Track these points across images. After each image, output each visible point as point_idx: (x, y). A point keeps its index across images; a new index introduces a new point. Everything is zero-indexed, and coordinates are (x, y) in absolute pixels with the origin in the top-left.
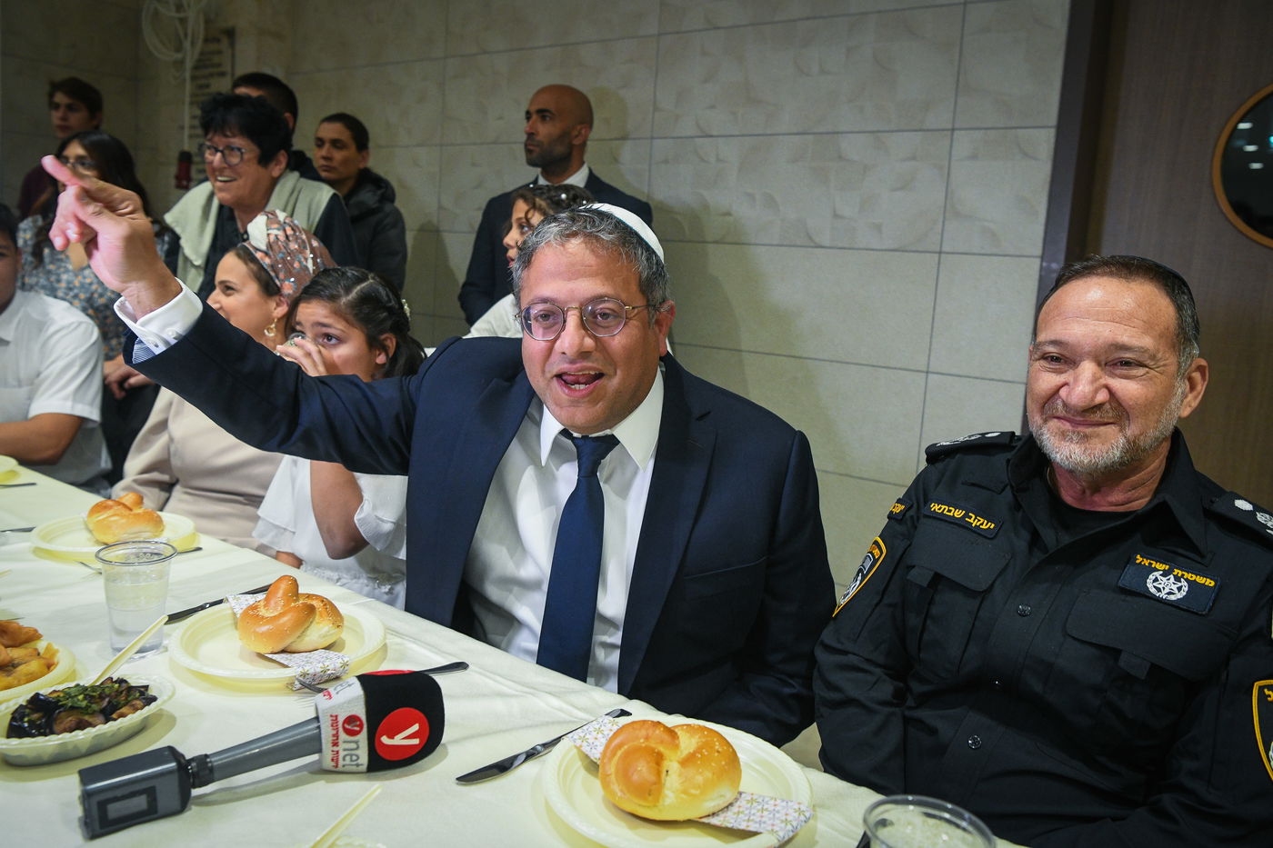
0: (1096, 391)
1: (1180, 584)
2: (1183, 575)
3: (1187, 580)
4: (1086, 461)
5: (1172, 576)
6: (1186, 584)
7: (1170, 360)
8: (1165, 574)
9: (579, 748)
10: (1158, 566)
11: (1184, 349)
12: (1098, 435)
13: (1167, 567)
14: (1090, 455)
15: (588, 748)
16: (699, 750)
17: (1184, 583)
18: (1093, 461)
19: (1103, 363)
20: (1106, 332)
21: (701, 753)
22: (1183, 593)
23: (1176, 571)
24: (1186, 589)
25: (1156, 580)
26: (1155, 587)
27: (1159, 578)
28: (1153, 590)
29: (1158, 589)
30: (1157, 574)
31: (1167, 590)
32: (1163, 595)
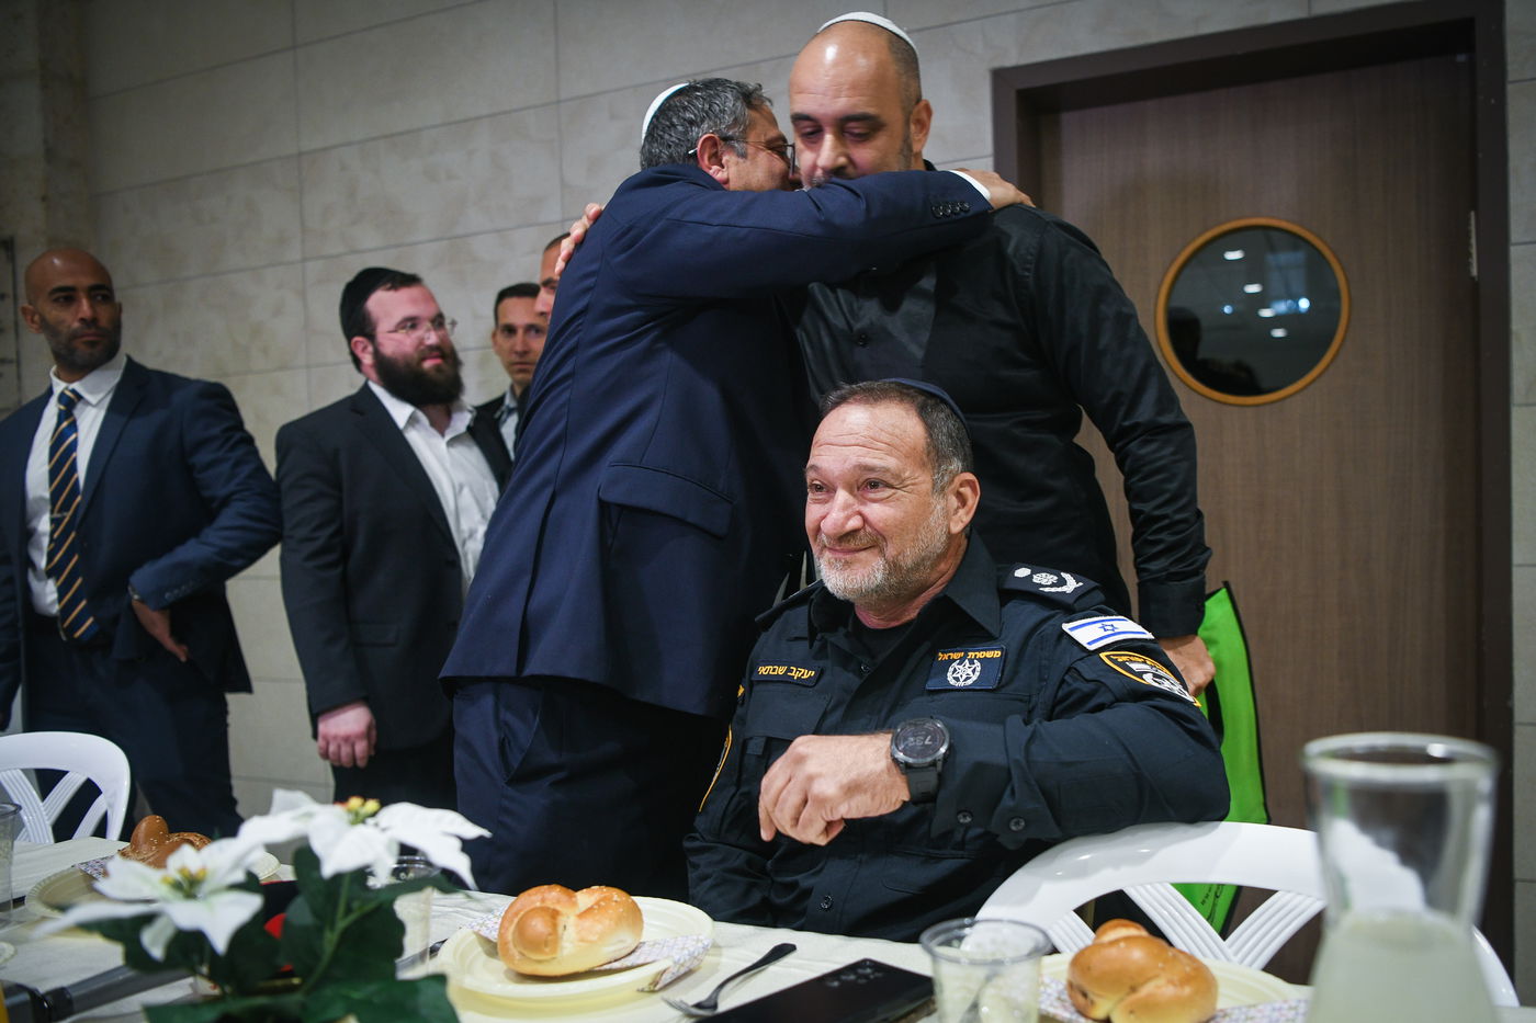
1: (974, 667)
2: (976, 656)
3: (979, 660)
5: (966, 661)
6: (980, 664)
7: (924, 480)
8: (962, 661)
9: (478, 934)
10: (954, 656)
11: (940, 466)
12: (858, 560)
13: (963, 654)
14: (852, 580)
15: (488, 932)
16: (597, 903)
17: (977, 664)
18: (856, 586)
21: (599, 906)
22: (977, 674)
23: (970, 654)
24: (979, 669)
25: (955, 670)
26: (954, 678)
27: (957, 667)
28: (952, 682)
29: (957, 679)
30: (954, 664)
31: (964, 677)
32: (961, 684)
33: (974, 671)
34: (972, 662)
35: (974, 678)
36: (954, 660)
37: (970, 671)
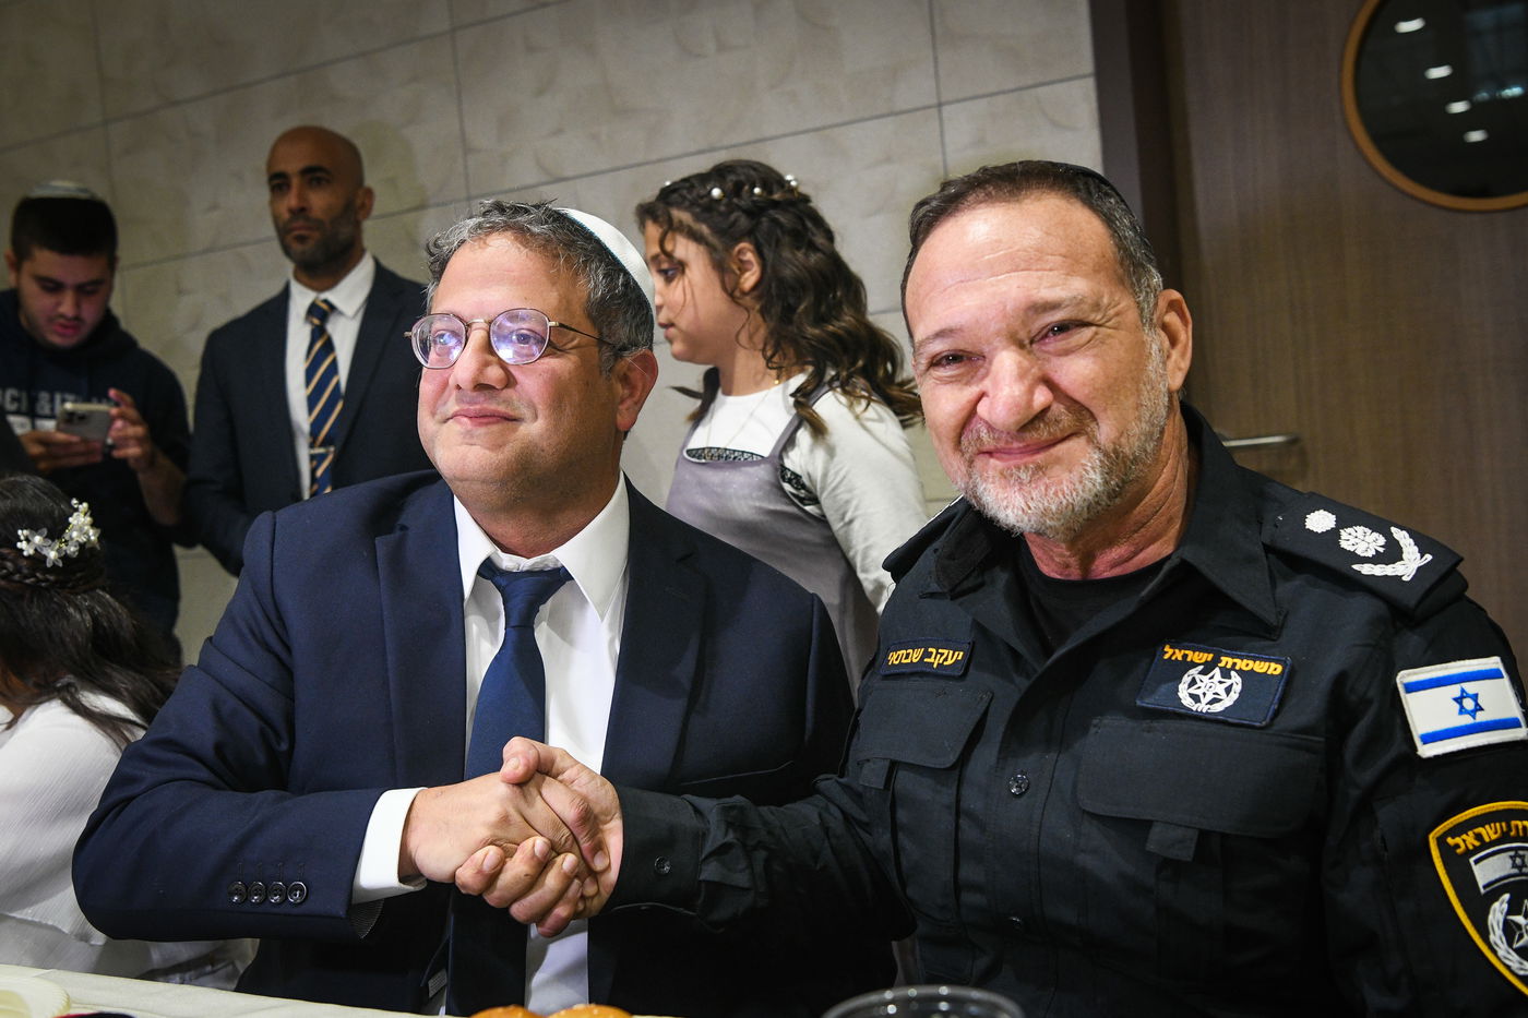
0: (1031, 392)
1: (1229, 682)
2: (1235, 664)
3: (1241, 672)
4: (1054, 508)
5: (1217, 671)
6: (1239, 679)
7: (1123, 303)
8: (1208, 669)
10: (1197, 658)
11: (1138, 280)
12: (1058, 461)
13: (1211, 656)
14: (1056, 493)
17: (1236, 679)
18: (1065, 502)
19: (1027, 342)
20: (1015, 289)
22: (1234, 696)
23: (1224, 659)
24: (1237, 688)
25: (1193, 682)
26: (1191, 696)
27: (1198, 677)
28: (1187, 702)
29: (1196, 698)
30: (1194, 672)
31: (1210, 697)
32: (1202, 707)
33: (1228, 690)
34: (1226, 673)
35: (1228, 701)
36: (1194, 665)
37: (1221, 689)
